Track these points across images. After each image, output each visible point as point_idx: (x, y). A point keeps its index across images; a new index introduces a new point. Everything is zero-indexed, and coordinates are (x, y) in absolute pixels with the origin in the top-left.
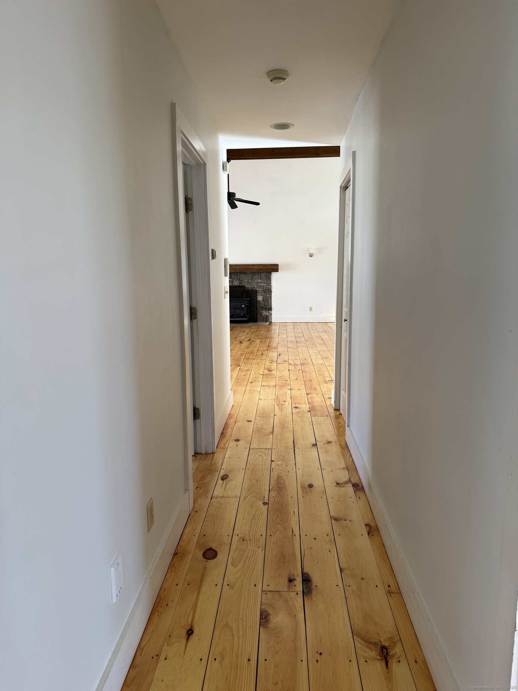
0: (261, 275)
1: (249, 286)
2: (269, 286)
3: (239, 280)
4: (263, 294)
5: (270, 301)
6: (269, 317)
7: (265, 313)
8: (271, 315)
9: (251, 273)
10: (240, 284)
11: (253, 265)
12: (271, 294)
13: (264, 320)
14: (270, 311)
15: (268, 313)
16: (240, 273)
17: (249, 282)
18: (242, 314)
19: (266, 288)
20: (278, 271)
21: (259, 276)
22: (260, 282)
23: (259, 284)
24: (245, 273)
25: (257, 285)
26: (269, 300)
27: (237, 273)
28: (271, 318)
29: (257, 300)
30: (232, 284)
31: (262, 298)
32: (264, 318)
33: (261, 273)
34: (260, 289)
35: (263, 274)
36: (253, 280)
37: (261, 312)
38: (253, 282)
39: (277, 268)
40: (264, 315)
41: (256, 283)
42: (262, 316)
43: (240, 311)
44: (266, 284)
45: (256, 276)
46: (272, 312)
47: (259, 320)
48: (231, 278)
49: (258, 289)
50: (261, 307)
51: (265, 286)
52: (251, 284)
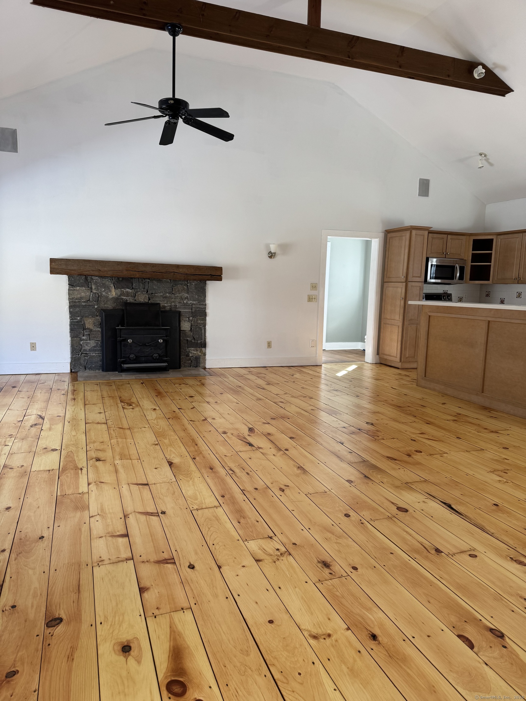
0: (188, 284)
1: (167, 303)
2: (203, 305)
3: (147, 292)
4: (191, 318)
5: (203, 331)
6: (201, 360)
7: (193, 352)
8: (205, 354)
9: (171, 280)
10: (149, 299)
11: (178, 266)
12: (205, 320)
13: (193, 364)
14: (203, 349)
15: (200, 352)
16: (149, 279)
17: (166, 297)
18: (156, 355)
19: (197, 308)
20: (220, 279)
21: (185, 287)
22: (187, 298)
23: (185, 302)
24: (159, 280)
25: (181, 303)
26: (201, 330)
27: (144, 278)
28: (205, 360)
29: (181, 330)
30: (133, 299)
31: (190, 325)
32: (192, 361)
33: (189, 282)
34: (186, 310)
35: (193, 284)
36: (173, 294)
37: (188, 350)
38: (173, 297)
39: (219, 274)
40: (193, 356)
41: (180, 298)
42: (188, 358)
43: (151, 349)
44: (197, 302)
45: (179, 286)
46: (205, 351)
47: (184, 365)
48: (133, 288)
49: (183, 310)
50: (187, 342)
51: (194, 305)
52: (170, 301)
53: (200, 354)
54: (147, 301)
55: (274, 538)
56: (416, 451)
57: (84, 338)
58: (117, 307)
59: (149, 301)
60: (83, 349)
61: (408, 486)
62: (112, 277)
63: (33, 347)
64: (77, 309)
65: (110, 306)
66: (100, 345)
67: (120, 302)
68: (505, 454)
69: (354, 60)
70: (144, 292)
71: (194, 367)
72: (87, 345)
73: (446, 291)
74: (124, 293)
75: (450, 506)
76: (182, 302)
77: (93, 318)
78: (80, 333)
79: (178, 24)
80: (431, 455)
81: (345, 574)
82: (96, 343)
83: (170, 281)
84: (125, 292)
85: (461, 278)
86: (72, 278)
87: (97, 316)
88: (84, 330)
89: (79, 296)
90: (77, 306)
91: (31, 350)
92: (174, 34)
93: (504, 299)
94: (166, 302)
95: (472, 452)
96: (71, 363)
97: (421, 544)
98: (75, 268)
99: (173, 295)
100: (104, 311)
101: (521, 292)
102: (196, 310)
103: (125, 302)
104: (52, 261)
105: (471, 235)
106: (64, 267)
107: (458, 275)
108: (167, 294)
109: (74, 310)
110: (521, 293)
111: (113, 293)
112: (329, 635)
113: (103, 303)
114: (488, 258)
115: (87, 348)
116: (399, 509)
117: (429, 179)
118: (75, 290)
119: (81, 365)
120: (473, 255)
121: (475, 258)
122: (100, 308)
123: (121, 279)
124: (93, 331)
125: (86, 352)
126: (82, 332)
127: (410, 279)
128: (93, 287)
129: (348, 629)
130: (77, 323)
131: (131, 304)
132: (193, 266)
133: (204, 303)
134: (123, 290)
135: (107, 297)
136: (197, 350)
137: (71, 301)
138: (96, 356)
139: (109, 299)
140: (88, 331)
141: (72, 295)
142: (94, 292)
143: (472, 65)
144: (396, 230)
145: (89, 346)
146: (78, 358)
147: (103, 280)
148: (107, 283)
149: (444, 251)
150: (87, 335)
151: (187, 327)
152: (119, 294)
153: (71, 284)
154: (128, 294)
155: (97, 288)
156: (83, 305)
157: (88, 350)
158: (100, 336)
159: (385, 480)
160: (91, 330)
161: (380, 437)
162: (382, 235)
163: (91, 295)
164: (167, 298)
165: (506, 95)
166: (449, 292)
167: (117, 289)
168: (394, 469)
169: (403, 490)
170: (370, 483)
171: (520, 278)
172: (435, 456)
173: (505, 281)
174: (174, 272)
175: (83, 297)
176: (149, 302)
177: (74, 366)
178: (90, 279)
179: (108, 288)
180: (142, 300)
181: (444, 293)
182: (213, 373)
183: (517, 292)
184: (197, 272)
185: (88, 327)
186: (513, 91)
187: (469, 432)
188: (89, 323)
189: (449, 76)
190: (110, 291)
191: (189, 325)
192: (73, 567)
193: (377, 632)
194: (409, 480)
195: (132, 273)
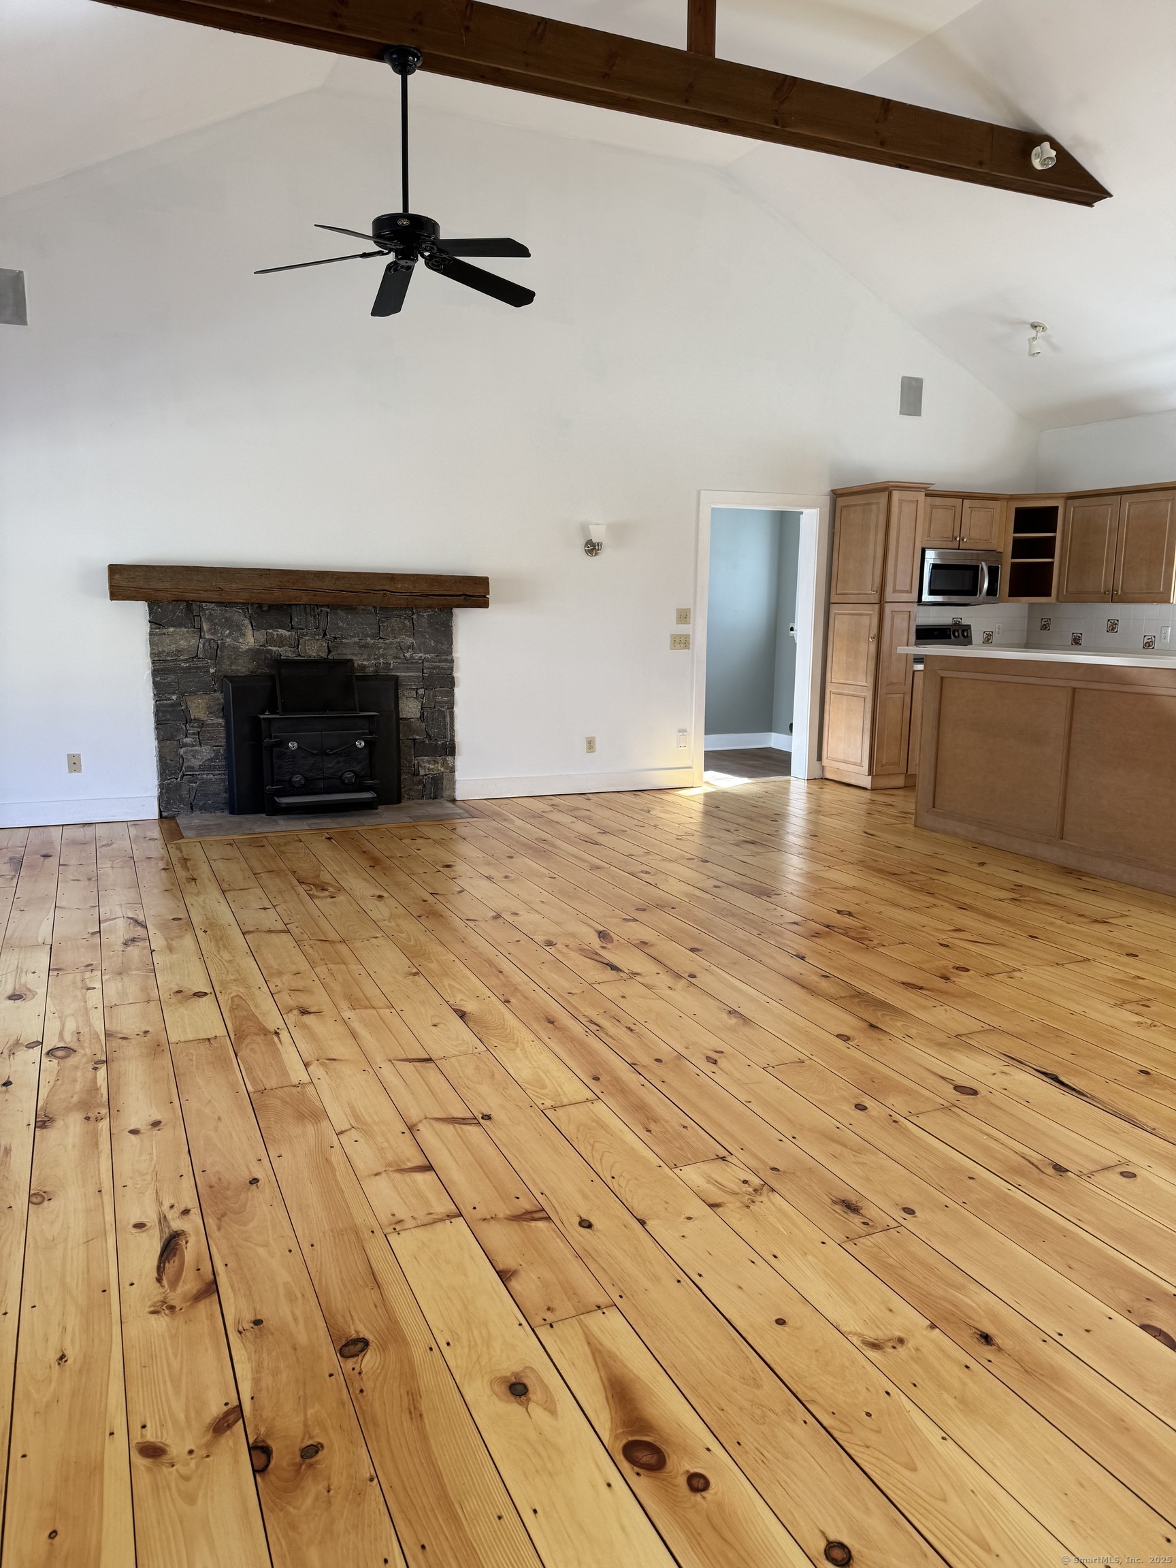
0: (414, 617)
1: (368, 660)
2: (446, 661)
3: (325, 635)
4: (421, 691)
5: (448, 719)
6: (445, 782)
7: (428, 766)
8: (453, 770)
9: (375, 608)
10: (329, 651)
11: (392, 578)
12: (451, 694)
13: (428, 791)
14: (449, 759)
15: (443, 765)
16: (328, 606)
17: (366, 646)
18: (349, 775)
19: (435, 668)
20: (485, 604)
21: (406, 622)
22: (411, 647)
23: (408, 655)
24: (350, 609)
25: (399, 658)
26: (444, 717)
27: (317, 605)
28: (453, 782)
29: (400, 717)
30: (294, 652)
31: (420, 707)
32: (425, 786)
33: (414, 611)
34: (411, 674)
35: (425, 614)
36: (381, 638)
37: (416, 762)
38: (382, 645)
39: (480, 591)
40: (426, 775)
41: (396, 648)
42: (418, 778)
43: (338, 762)
44: (433, 655)
45: (393, 620)
46: (454, 762)
47: (408, 794)
48: (292, 628)
49: (403, 674)
50: (413, 743)
51: (428, 662)
52: (375, 654)
53: (442, 769)
54: (324, 655)
55: (729, 1159)
56: (957, 968)
57: (188, 740)
58: (260, 671)
59: (328, 654)
60: (185, 765)
61: (961, 1041)
62: (245, 605)
63: (75, 764)
64: (171, 677)
65: (242, 667)
66: (222, 755)
67: (266, 658)
68: (1134, 968)
69: (787, 129)
70: (318, 635)
71: (430, 798)
72: (194, 756)
73: (959, 620)
74: (273, 637)
75: (1055, 1079)
76: (402, 657)
77: (207, 697)
78: (178, 730)
79: (413, 48)
80: (988, 975)
81: (894, 1224)
82: (214, 750)
83: (373, 610)
84: (275, 637)
85: (992, 591)
86: (159, 607)
87: (215, 691)
88: (187, 723)
89: (173, 647)
90: (171, 670)
91: (70, 772)
92: (404, 70)
93: (1081, 634)
94: (366, 657)
95: (1069, 966)
96: (160, 798)
97: (1022, 1157)
98: (167, 585)
99: (381, 641)
100: (231, 678)
101: (1118, 621)
102: (431, 673)
103: (276, 659)
104: (114, 570)
105: (1012, 498)
106: (141, 583)
107: (986, 585)
108: (369, 640)
109: (164, 679)
110: (1116, 622)
111: (250, 639)
112: (901, 1341)
113: (228, 663)
114: (1047, 547)
115: (196, 763)
116: (957, 1088)
117: (920, 377)
118: (164, 634)
119: (181, 800)
120: (1015, 541)
121: (1020, 548)
122: (220, 674)
123: (265, 608)
124: (208, 724)
125: (192, 773)
126: (182, 728)
127: (889, 596)
128: (205, 626)
129: (933, 1326)
130: (170, 709)
131: (289, 663)
132: (426, 575)
133: (449, 658)
134: (271, 631)
135: (236, 649)
136: (436, 762)
137: (156, 659)
138: (215, 779)
139: (242, 652)
140: (196, 725)
141: (157, 645)
142: (207, 637)
143: (1030, 139)
144: (854, 490)
145: (200, 757)
146: (176, 786)
147: (226, 611)
148: (236, 617)
149: (955, 535)
150: (194, 734)
151: (414, 710)
152: (263, 640)
153: (156, 622)
154: (281, 642)
155: (215, 629)
156: (183, 668)
157: (197, 768)
158: (223, 735)
159: (913, 1032)
160: (202, 724)
161: (876, 942)
162: (826, 501)
163: (201, 645)
164: (368, 647)
165: (1095, 204)
166: (964, 622)
167: (258, 630)
168: (924, 1008)
169: (956, 1050)
170: (885, 1039)
171: (1116, 591)
172: (997, 977)
173: (1081, 597)
174: (383, 590)
175: (184, 649)
176: (330, 657)
177: (168, 803)
178: (198, 609)
179: (237, 629)
180: (315, 654)
181: (955, 624)
182: (473, 810)
183: (1109, 620)
184: (436, 590)
185: (197, 717)
186: (1110, 196)
187: (1051, 924)
188: (199, 707)
189: (981, 164)
190: (243, 635)
191: (418, 706)
192: (345, 1237)
193: (989, 1329)
194: (963, 1031)
195: (292, 593)
